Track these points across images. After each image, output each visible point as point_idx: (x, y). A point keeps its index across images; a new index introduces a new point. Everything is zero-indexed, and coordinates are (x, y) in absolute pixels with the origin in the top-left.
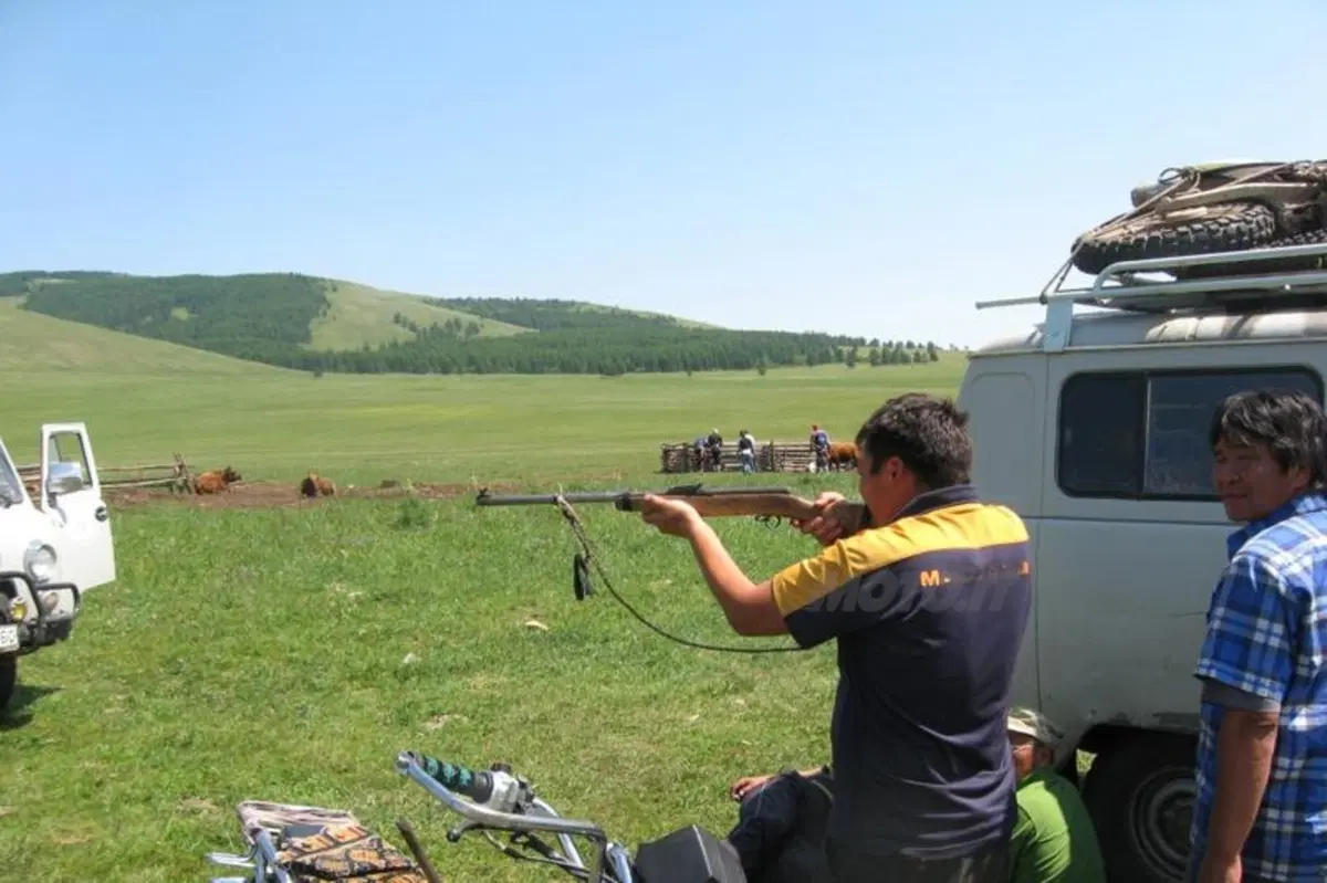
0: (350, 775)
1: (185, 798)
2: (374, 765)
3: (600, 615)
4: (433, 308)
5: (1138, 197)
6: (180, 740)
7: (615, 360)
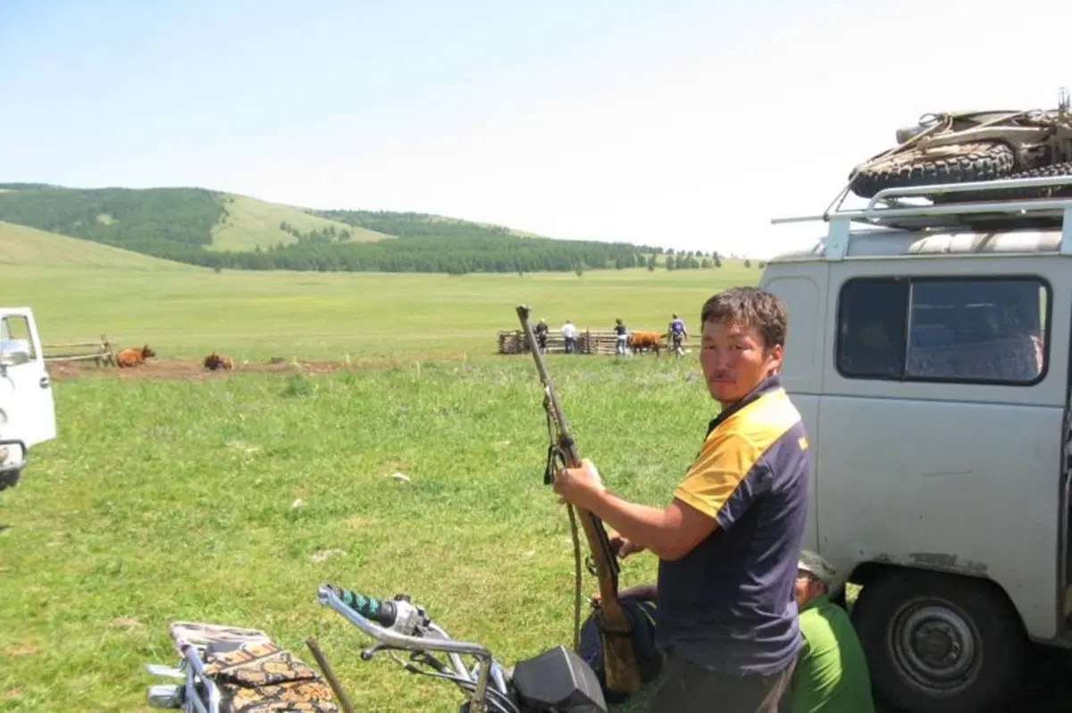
0: (251, 599)
1: (116, 616)
2: (270, 590)
3: (453, 468)
4: (312, 217)
5: (903, 136)
6: (109, 569)
7: (460, 262)
